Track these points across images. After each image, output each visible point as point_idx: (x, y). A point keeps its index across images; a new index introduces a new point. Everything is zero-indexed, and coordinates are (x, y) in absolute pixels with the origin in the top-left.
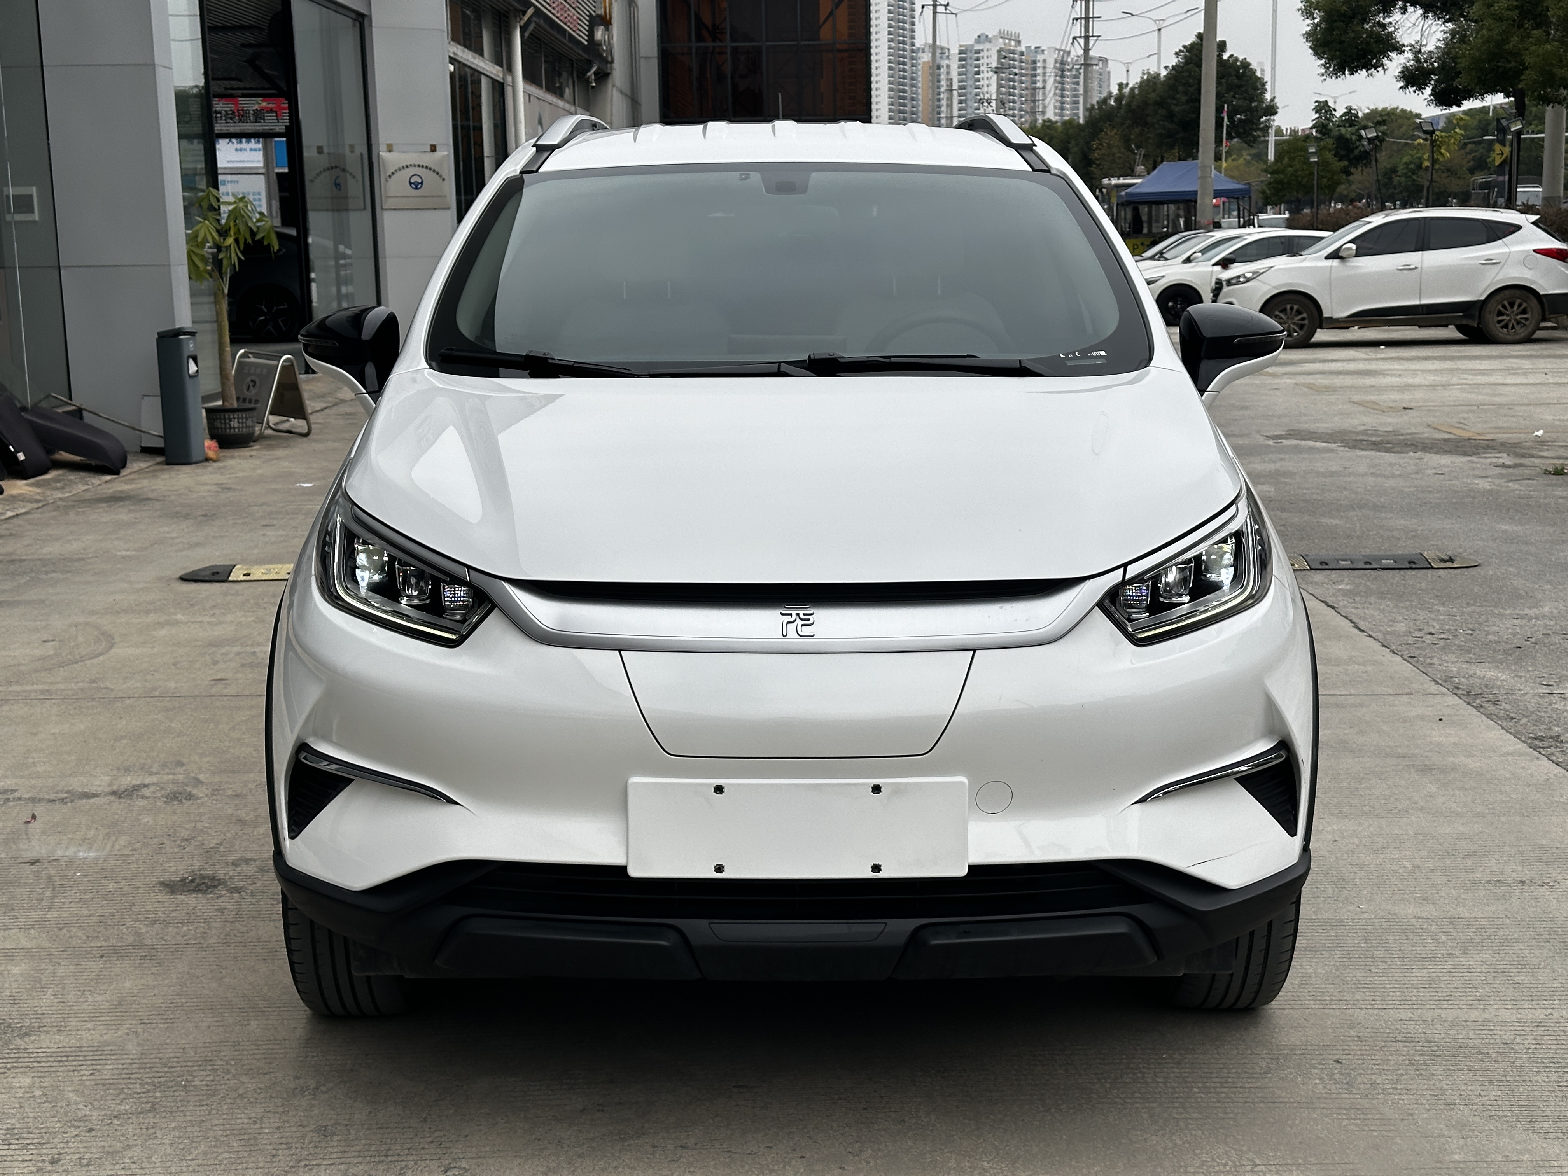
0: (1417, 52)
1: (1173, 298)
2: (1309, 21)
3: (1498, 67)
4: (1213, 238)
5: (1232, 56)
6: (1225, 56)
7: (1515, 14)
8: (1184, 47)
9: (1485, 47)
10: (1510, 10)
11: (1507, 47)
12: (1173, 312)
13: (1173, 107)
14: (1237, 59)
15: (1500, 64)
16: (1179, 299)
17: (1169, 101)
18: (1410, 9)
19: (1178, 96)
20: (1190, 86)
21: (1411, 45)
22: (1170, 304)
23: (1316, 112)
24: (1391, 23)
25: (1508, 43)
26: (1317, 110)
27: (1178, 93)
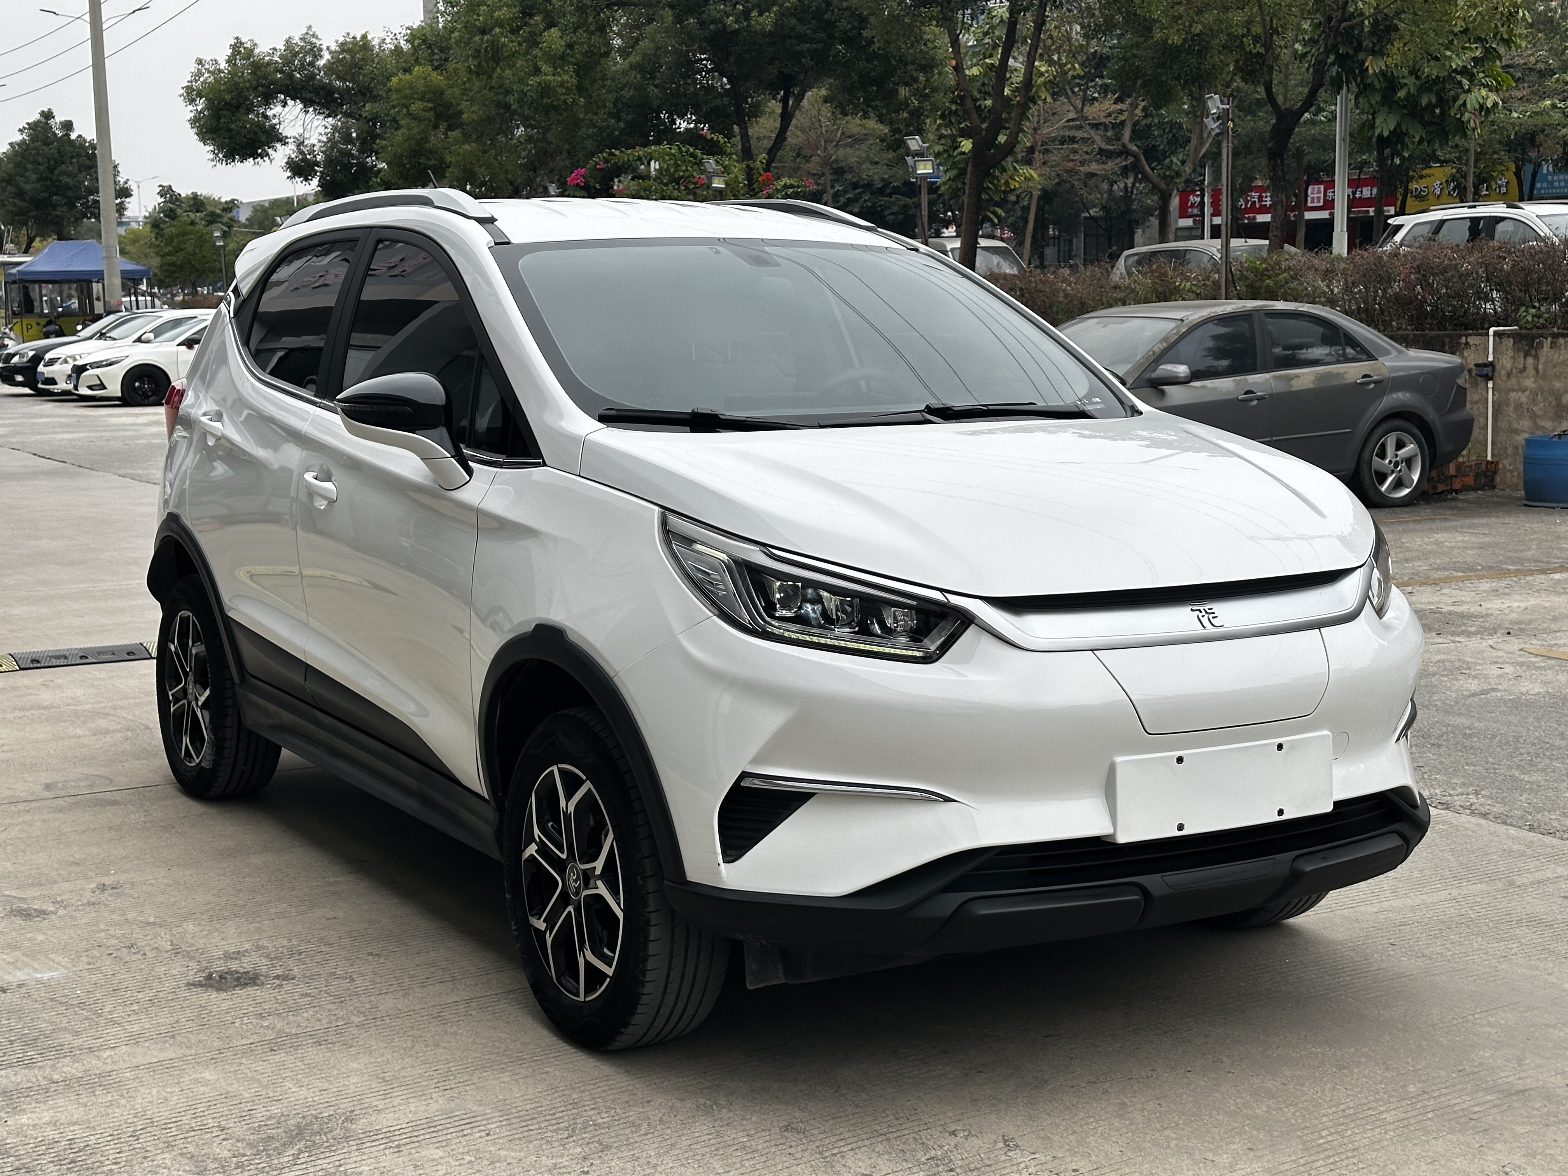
0: (300, 144)
1: (140, 378)
2: (190, 108)
3: (420, 164)
4: (161, 319)
5: (80, 136)
6: (73, 136)
7: (430, 115)
8: (28, 124)
9: (406, 145)
10: (426, 111)
11: (427, 145)
12: (141, 393)
13: (22, 184)
14: (85, 141)
15: (421, 161)
16: (146, 379)
17: (18, 178)
18: (290, 102)
19: (27, 174)
20: (39, 164)
21: (295, 137)
22: (137, 384)
23: (161, 196)
24: (275, 116)
25: (429, 142)
26: (162, 194)
27: (27, 171)
